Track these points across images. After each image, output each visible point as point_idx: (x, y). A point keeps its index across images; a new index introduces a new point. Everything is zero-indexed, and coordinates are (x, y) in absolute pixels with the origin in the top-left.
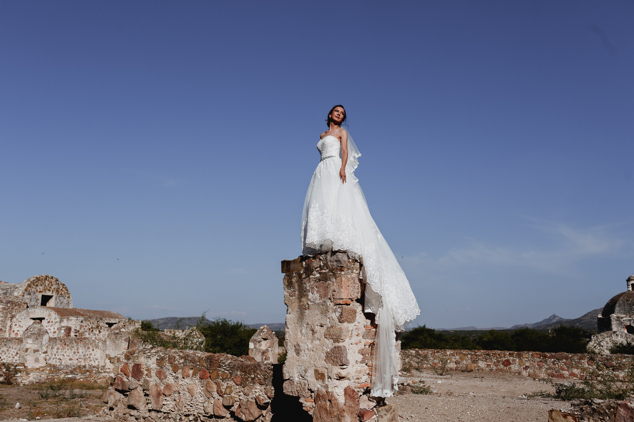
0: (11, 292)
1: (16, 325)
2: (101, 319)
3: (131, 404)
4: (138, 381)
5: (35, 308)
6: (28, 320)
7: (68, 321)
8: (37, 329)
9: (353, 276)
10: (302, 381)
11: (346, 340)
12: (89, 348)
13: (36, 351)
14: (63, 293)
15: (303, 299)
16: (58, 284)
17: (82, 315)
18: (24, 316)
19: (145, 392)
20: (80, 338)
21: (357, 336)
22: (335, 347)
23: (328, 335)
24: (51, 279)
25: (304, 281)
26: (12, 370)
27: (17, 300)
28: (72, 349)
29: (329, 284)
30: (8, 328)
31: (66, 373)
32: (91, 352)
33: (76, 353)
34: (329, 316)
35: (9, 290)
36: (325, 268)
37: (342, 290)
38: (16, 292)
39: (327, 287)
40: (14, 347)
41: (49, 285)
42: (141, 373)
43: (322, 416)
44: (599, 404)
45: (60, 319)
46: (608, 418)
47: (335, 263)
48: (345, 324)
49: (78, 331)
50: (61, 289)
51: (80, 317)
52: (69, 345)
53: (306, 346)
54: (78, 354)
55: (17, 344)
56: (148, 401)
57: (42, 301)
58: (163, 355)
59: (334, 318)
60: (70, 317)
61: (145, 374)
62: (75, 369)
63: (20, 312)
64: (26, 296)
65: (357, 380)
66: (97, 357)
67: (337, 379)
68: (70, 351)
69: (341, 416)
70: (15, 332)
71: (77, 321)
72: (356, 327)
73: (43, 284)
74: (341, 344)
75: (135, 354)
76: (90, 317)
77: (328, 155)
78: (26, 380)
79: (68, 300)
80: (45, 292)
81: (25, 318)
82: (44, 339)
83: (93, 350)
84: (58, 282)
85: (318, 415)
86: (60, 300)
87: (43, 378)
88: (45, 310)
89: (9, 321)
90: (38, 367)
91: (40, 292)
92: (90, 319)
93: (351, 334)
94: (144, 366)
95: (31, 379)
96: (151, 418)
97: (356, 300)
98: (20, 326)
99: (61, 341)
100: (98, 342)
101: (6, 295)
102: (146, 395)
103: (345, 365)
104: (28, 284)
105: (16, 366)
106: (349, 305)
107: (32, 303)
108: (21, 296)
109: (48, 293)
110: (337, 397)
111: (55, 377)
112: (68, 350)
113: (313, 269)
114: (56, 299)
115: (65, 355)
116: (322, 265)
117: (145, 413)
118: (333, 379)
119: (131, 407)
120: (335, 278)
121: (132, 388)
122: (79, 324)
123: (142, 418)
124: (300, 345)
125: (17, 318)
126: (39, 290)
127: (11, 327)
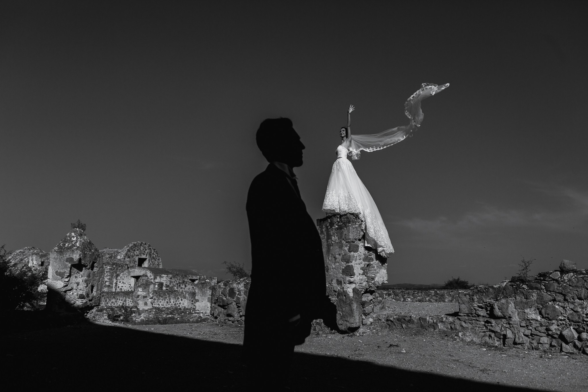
0: (115, 256)
1: (120, 282)
2: (185, 276)
3: (229, 313)
4: (233, 298)
5: (134, 268)
6: (130, 278)
7: (160, 278)
8: (145, 281)
9: (356, 226)
10: (330, 286)
11: (353, 262)
12: (178, 298)
13: (145, 297)
14: (154, 256)
15: (329, 240)
16: (151, 249)
17: (171, 273)
18: (126, 275)
19: (237, 305)
20: (171, 292)
21: (360, 259)
22: (347, 266)
23: (343, 260)
24: (145, 245)
25: (330, 230)
26: (129, 312)
27: (120, 262)
28: (166, 300)
29: (343, 231)
30: (114, 285)
31: (167, 314)
32: (180, 301)
33: (169, 303)
34: (343, 249)
35: (113, 254)
36: (340, 222)
37: (350, 234)
38: (119, 256)
39: (342, 233)
40: (121, 299)
41: (143, 250)
42: (235, 293)
43: (341, 304)
44: (481, 287)
45: (154, 276)
46: (484, 294)
47: (346, 219)
48: (352, 253)
49: (169, 286)
50: (153, 253)
51: (170, 274)
52: (163, 296)
53: (331, 267)
54: (170, 304)
55: (123, 297)
56: (239, 311)
57: (138, 262)
58: (248, 281)
59: (346, 250)
60: (161, 275)
61: (237, 294)
62: (173, 311)
63: (123, 271)
64: (127, 259)
65: (360, 285)
66: (185, 305)
67: (349, 284)
68: (163, 301)
69: (351, 303)
70: (120, 288)
71: (168, 278)
72: (358, 255)
73: (139, 249)
74: (350, 264)
75: (230, 282)
76: (177, 275)
77: (339, 157)
78: (139, 319)
79: (158, 262)
80: (141, 255)
81: (127, 277)
82: (150, 288)
83: (182, 300)
84: (150, 247)
85: (339, 304)
86: (152, 262)
87: (151, 318)
88: (142, 270)
89: (115, 279)
90: (147, 309)
91: (137, 255)
92: (177, 276)
93: (356, 258)
94: (236, 289)
95: (142, 318)
96: (242, 320)
97: (358, 240)
98: (123, 282)
99: (157, 293)
100: (185, 294)
101: (111, 258)
102: (238, 307)
103: (352, 275)
104: (128, 249)
105: (132, 308)
106: (355, 242)
107: (132, 265)
108: (123, 259)
109: (144, 257)
110: (349, 293)
111: (160, 316)
112: (162, 300)
113: (334, 223)
114: (149, 261)
115: (160, 304)
116: (339, 220)
117: (238, 318)
118: (346, 284)
119: (229, 315)
120: (346, 228)
121: (229, 303)
122: (169, 280)
123: (236, 321)
124: (329, 266)
125: (121, 276)
126: (136, 254)
127: (116, 284)
